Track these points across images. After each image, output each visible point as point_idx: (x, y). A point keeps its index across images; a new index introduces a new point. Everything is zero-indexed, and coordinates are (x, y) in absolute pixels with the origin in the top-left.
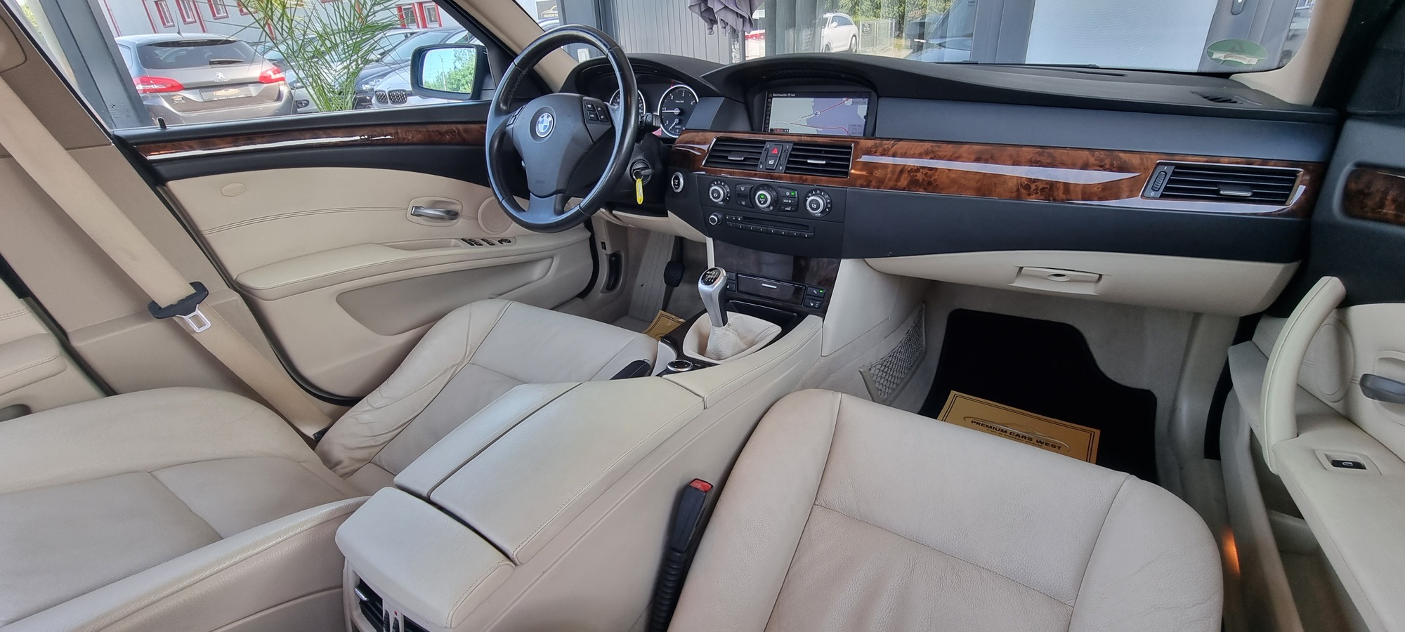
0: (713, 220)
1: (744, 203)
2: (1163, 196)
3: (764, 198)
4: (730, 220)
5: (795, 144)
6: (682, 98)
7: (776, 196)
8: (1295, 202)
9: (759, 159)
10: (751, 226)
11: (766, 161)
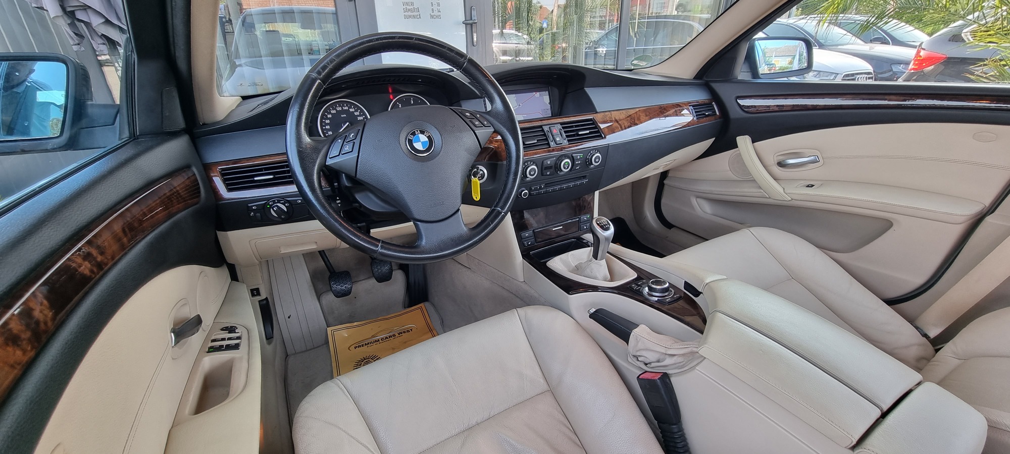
0: (525, 194)
1: (549, 173)
2: (697, 119)
3: (566, 165)
4: (536, 190)
7: (573, 160)
8: (718, 113)
9: (547, 139)
10: (550, 189)
11: (554, 140)
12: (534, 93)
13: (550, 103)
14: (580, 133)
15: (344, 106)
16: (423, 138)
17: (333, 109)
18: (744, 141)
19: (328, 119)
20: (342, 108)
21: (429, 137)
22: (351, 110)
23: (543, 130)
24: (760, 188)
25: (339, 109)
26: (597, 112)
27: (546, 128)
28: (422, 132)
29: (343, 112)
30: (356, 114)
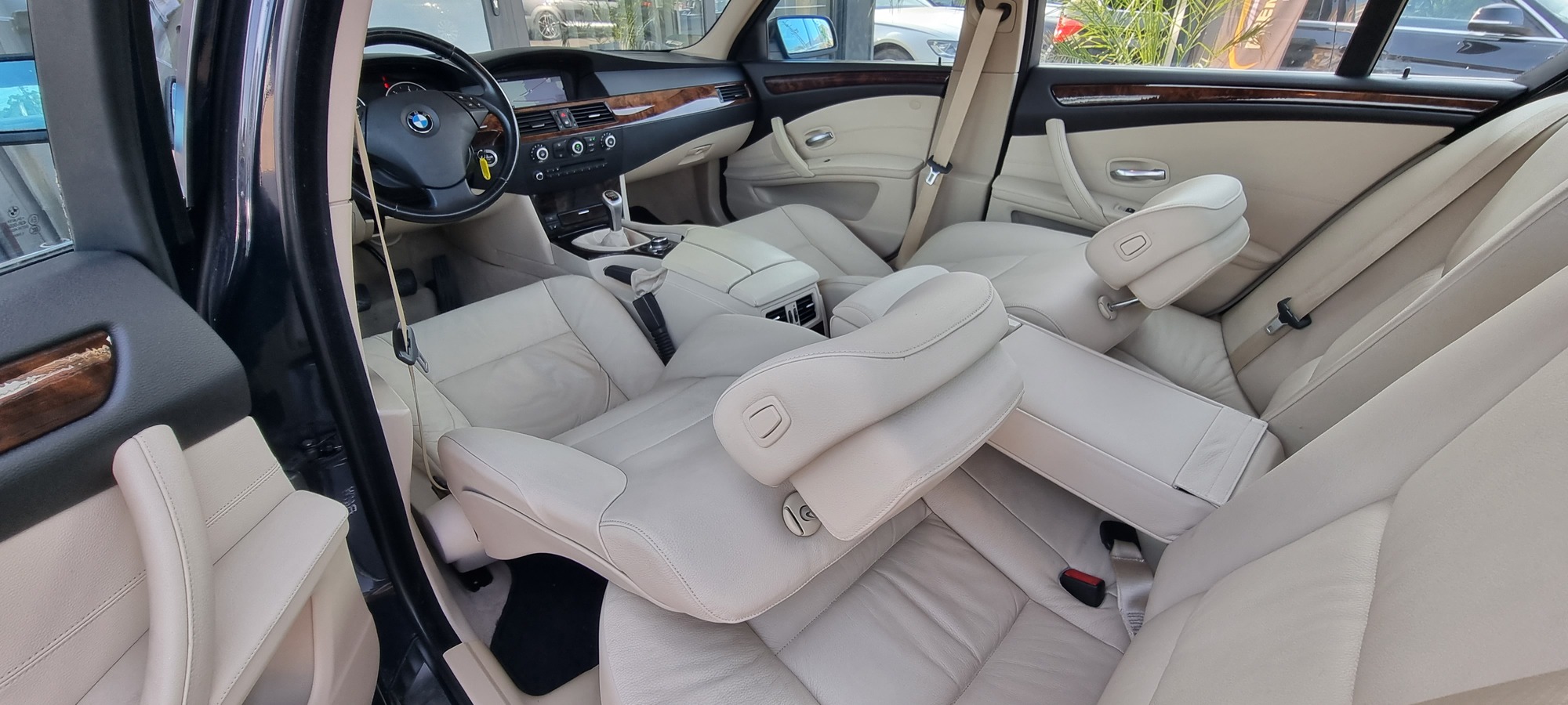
0: (540, 176)
1: (561, 156)
2: (725, 101)
3: (577, 147)
4: (551, 172)
5: (570, 108)
7: (585, 143)
8: (750, 96)
9: (555, 123)
10: (566, 172)
11: (563, 123)
12: (545, 79)
13: (564, 88)
14: (590, 117)
16: (422, 118)
18: (777, 122)
21: (427, 117)
23: (551, 115)
24: (792, 168)
26: (609, 97)
27: (553, 113)
28: (421, 113)
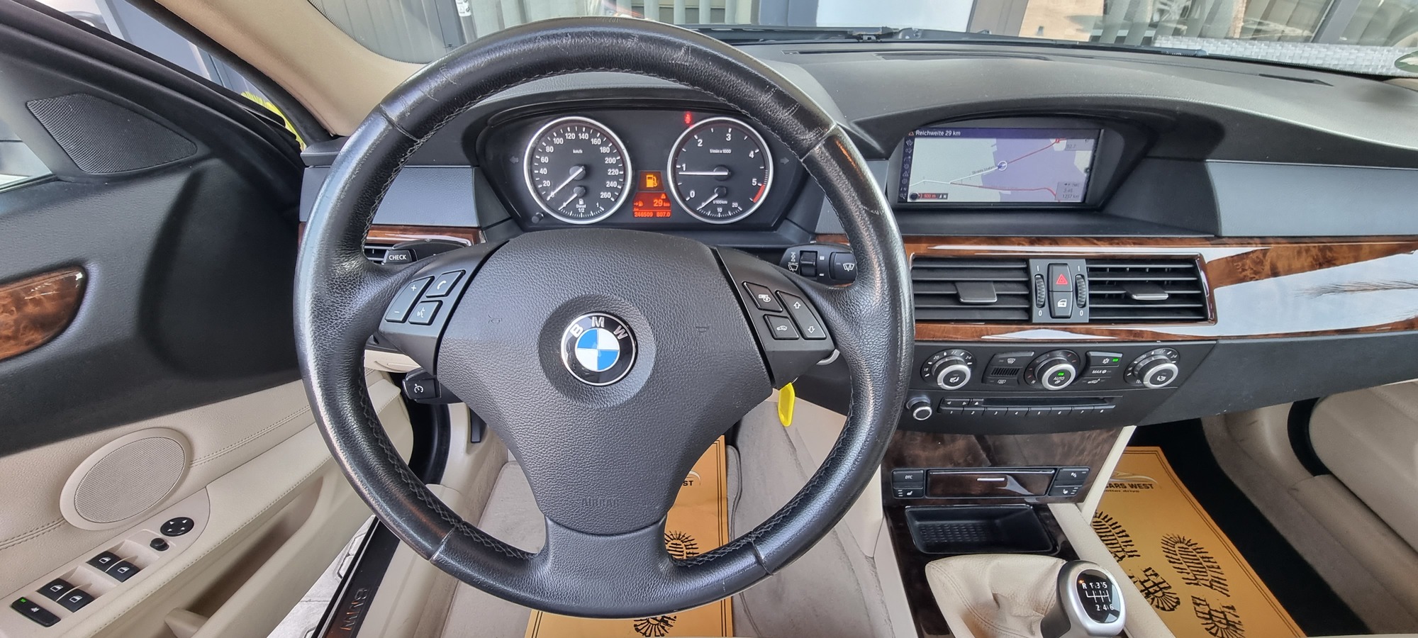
0: (924, 413)
1: (1001, 382)
3: (1063, 376)
4: (955, 405)
5: (1090, 259)
6: (727, 145)
7: (1086, 366)
9: (1028, 298)
10: (996, 410)
11: (1051, 300)
12: (1053, 141)
13: (1090, 170)
14: (1135, 297)
15: (582, 132)
16: (609, 341)
17: (559, 135)
19: (544, 153)
20: (577, 136)
22: (596, 141)
23: (1027, 270)
25: (572, 136)
27: (1037, 268)
28: (611, 325)
29: (578, 143)
30: (604, 150)
